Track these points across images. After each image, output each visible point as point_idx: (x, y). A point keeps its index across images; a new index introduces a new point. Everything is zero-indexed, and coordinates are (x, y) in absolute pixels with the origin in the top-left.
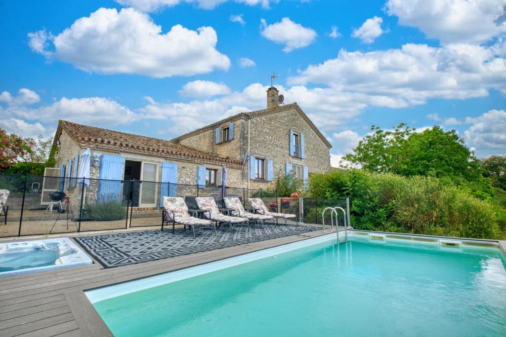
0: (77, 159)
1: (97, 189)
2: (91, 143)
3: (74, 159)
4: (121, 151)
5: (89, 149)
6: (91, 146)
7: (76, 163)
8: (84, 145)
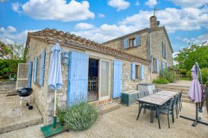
0: (43, 56)
1: (66, 89)
2: (60, 37)
3: (40, 56)
4: (86, 49)
5: (58, 44)
6: (60, 41)
7: (42, 59)
8: (51, 39)
